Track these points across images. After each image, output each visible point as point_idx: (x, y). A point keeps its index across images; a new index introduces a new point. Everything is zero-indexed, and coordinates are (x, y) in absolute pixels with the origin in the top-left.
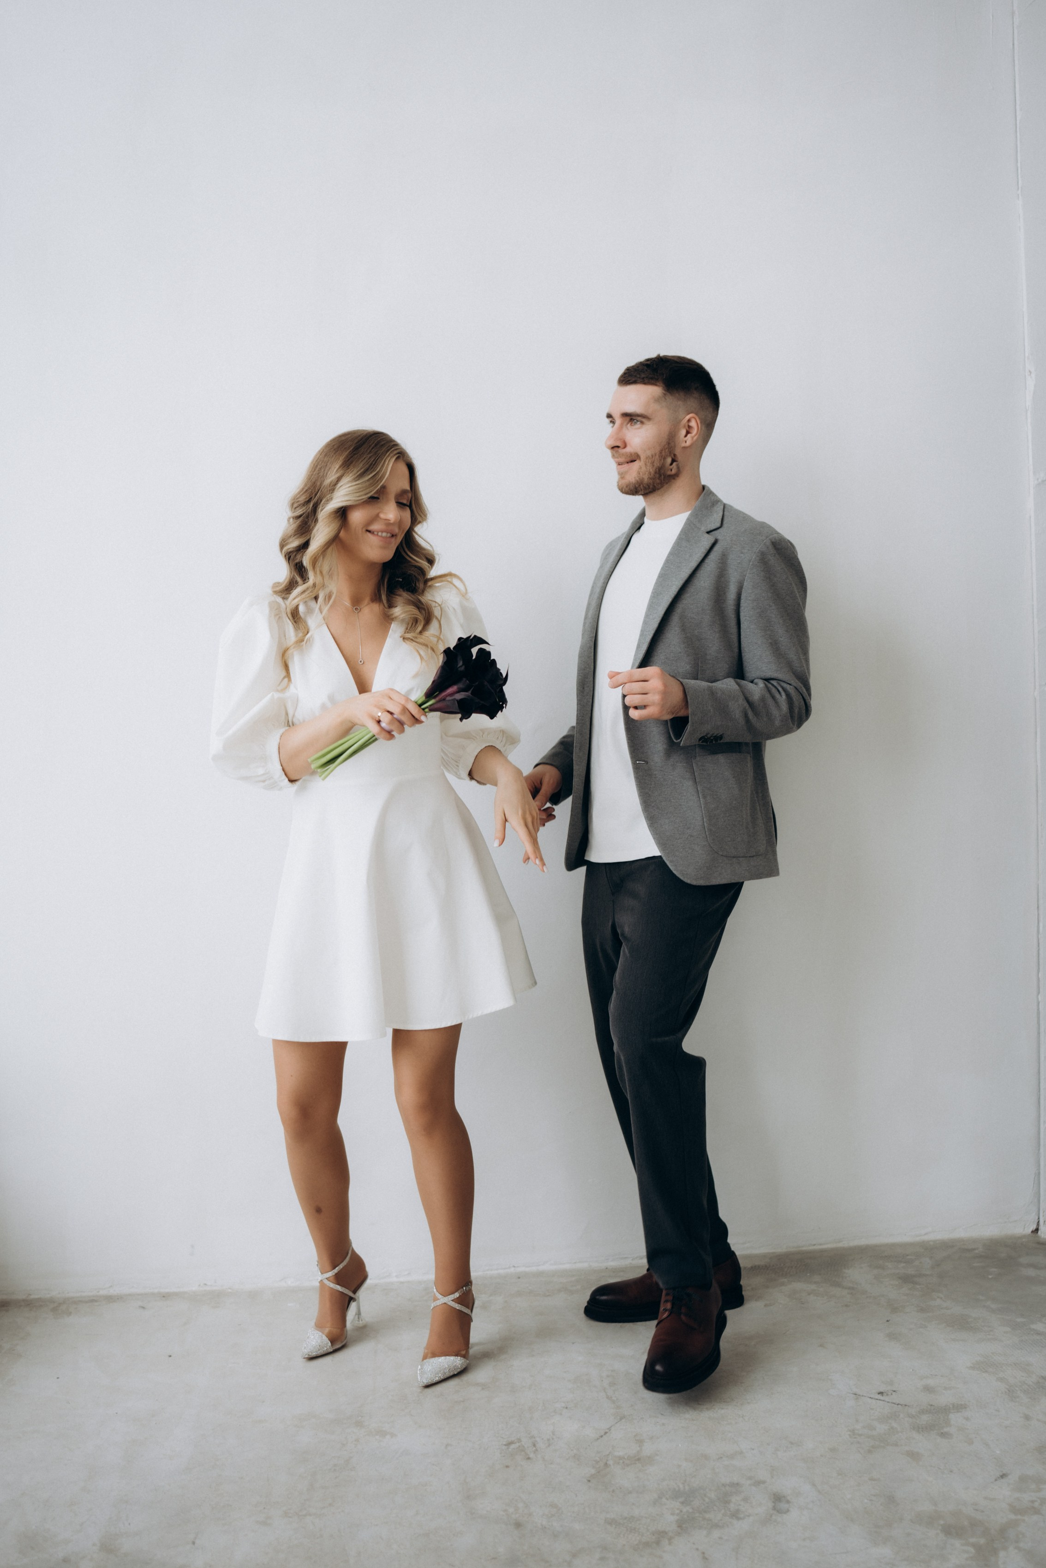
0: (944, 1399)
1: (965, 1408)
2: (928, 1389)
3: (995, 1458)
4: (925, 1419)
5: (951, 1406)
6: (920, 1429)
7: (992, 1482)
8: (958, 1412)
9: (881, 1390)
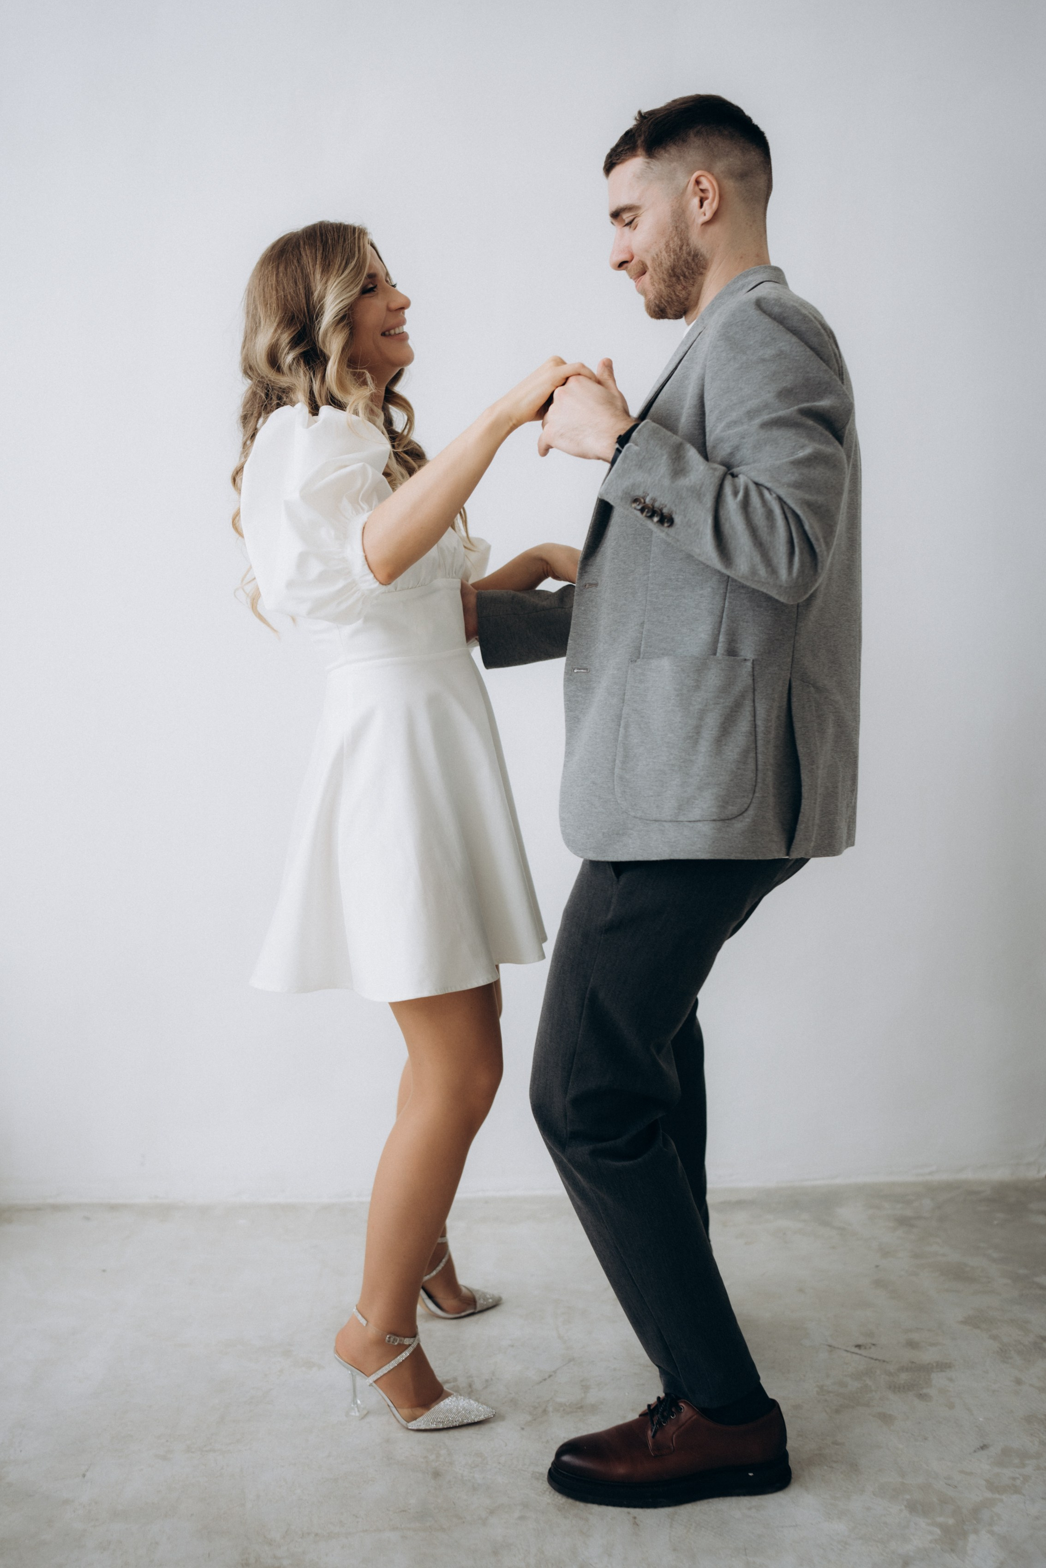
0: (927, 1356)
1: (950, 1367)
2: (912, 1345)
3: (977, 1426)
4: (904, 1377)
5: (935, 1365)
6: (895, 1388)
7: (970, 1454)
8: (942, 1371)
9: (860, 1342)
